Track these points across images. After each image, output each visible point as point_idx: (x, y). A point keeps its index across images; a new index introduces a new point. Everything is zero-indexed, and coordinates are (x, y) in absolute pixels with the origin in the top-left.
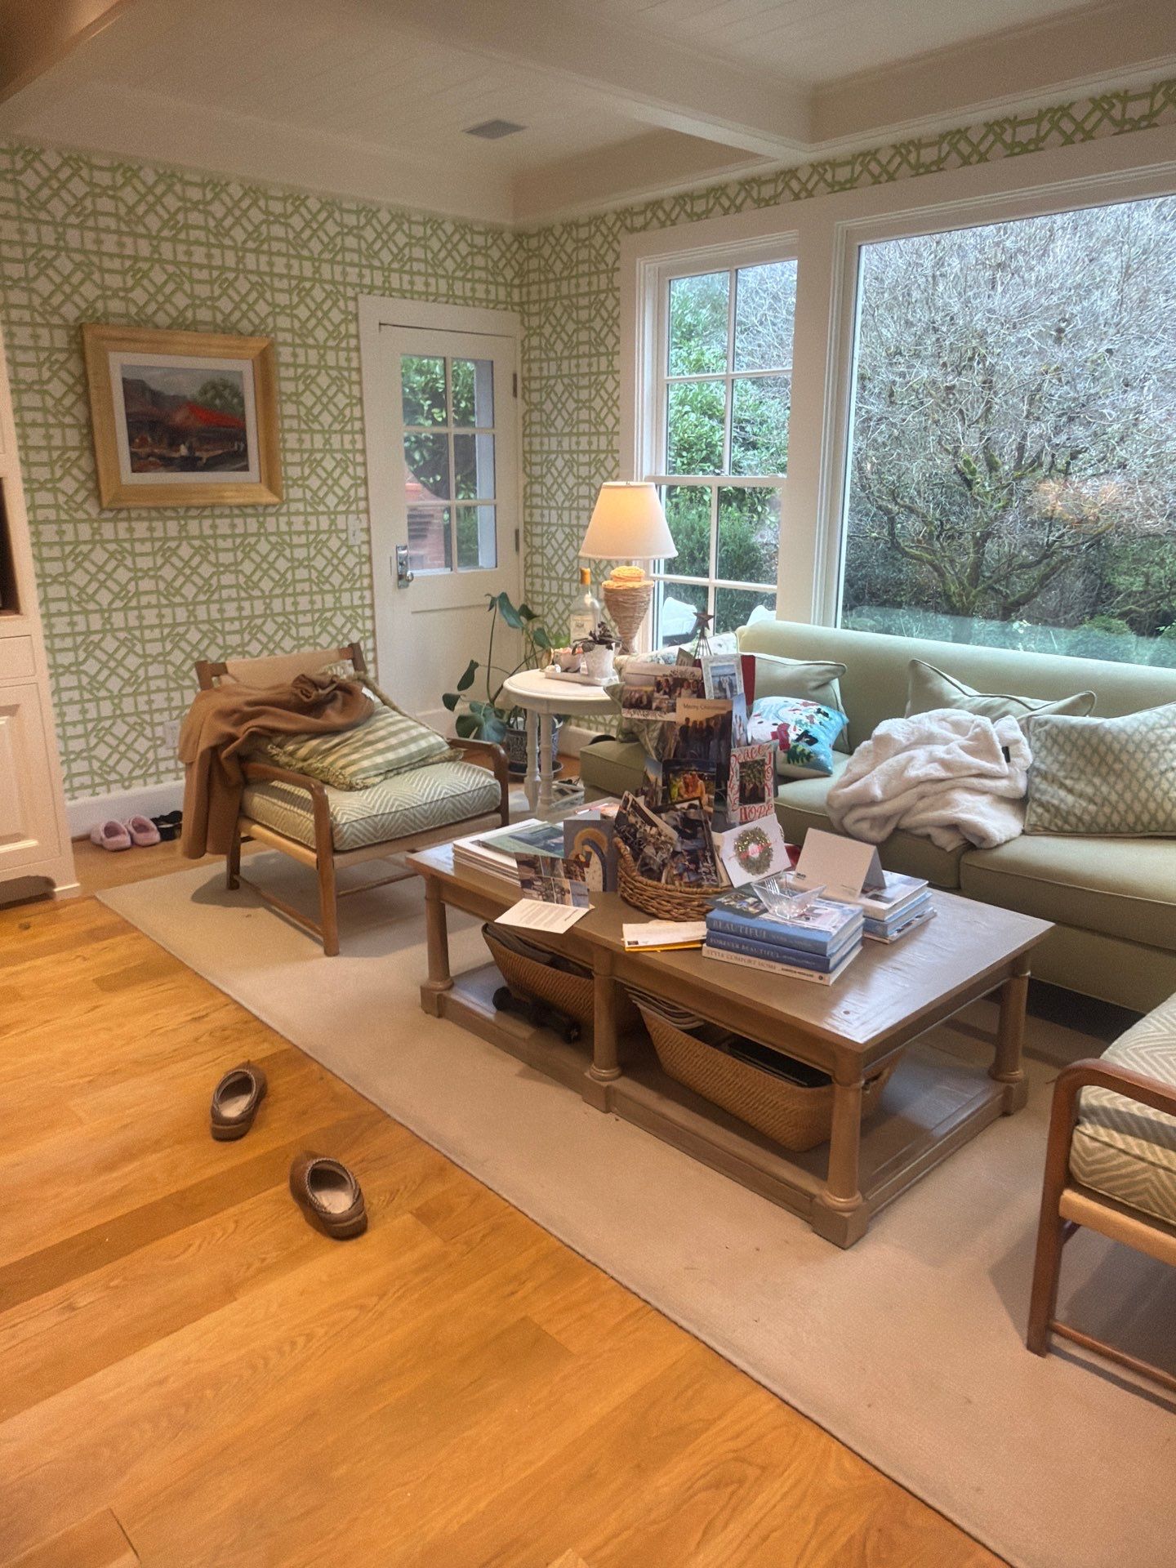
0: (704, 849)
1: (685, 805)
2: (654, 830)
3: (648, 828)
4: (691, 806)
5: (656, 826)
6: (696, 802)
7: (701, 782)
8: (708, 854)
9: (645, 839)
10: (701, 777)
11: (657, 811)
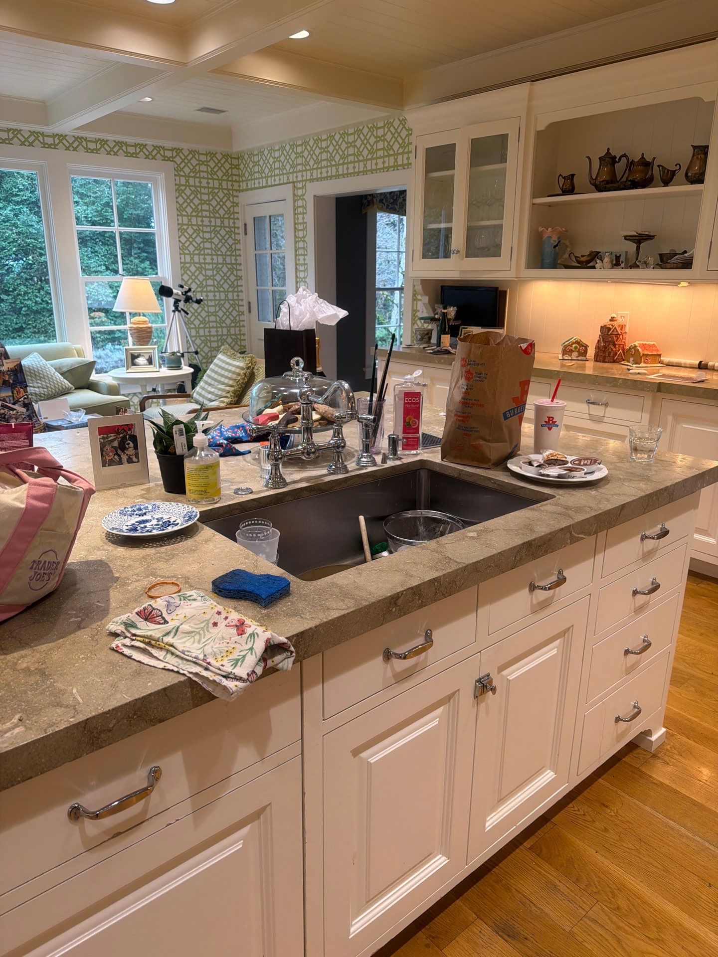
0: (33, 413)
1: (22, 399)
2: (15, 412)
3: (11, 412)
4: (25, 398)
5: (15, 410)
6: (26, 397)
7: (21, 390)
8: (34, 414)
9: (11, 417)
10: (21, 388)
11: (14, 404)
